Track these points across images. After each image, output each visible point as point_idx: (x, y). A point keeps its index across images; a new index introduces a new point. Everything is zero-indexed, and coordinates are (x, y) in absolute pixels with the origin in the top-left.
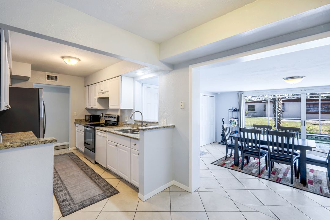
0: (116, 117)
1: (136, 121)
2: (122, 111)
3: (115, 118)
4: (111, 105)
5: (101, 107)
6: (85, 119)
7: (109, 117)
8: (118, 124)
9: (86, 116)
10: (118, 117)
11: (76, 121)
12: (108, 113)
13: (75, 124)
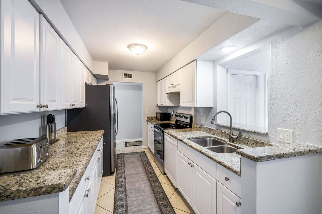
0: (189, 116)
1: (218, 125)
2: (196, 109)
3: (187, 118)
4: (182, 102)
5: (171, 105)
6: (156, 117)
7: (180, 116)
8: (191, 127)
9: (157, 113)
10: (191, 117)
11: (148, 119)
12: (180, 111)
13: (147, 122)
